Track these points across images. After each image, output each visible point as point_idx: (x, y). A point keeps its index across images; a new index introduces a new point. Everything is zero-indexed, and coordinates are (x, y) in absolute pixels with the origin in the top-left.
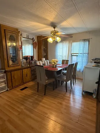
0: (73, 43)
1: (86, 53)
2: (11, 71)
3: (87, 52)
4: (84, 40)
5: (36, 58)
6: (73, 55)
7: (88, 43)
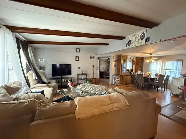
0: (166, 62)
1: (179, 70)
2: (123, 76)
3: (181, 69)
4: (178, 60)
5: (134, 71)
6: (166, 70)
7: (181, 62)
